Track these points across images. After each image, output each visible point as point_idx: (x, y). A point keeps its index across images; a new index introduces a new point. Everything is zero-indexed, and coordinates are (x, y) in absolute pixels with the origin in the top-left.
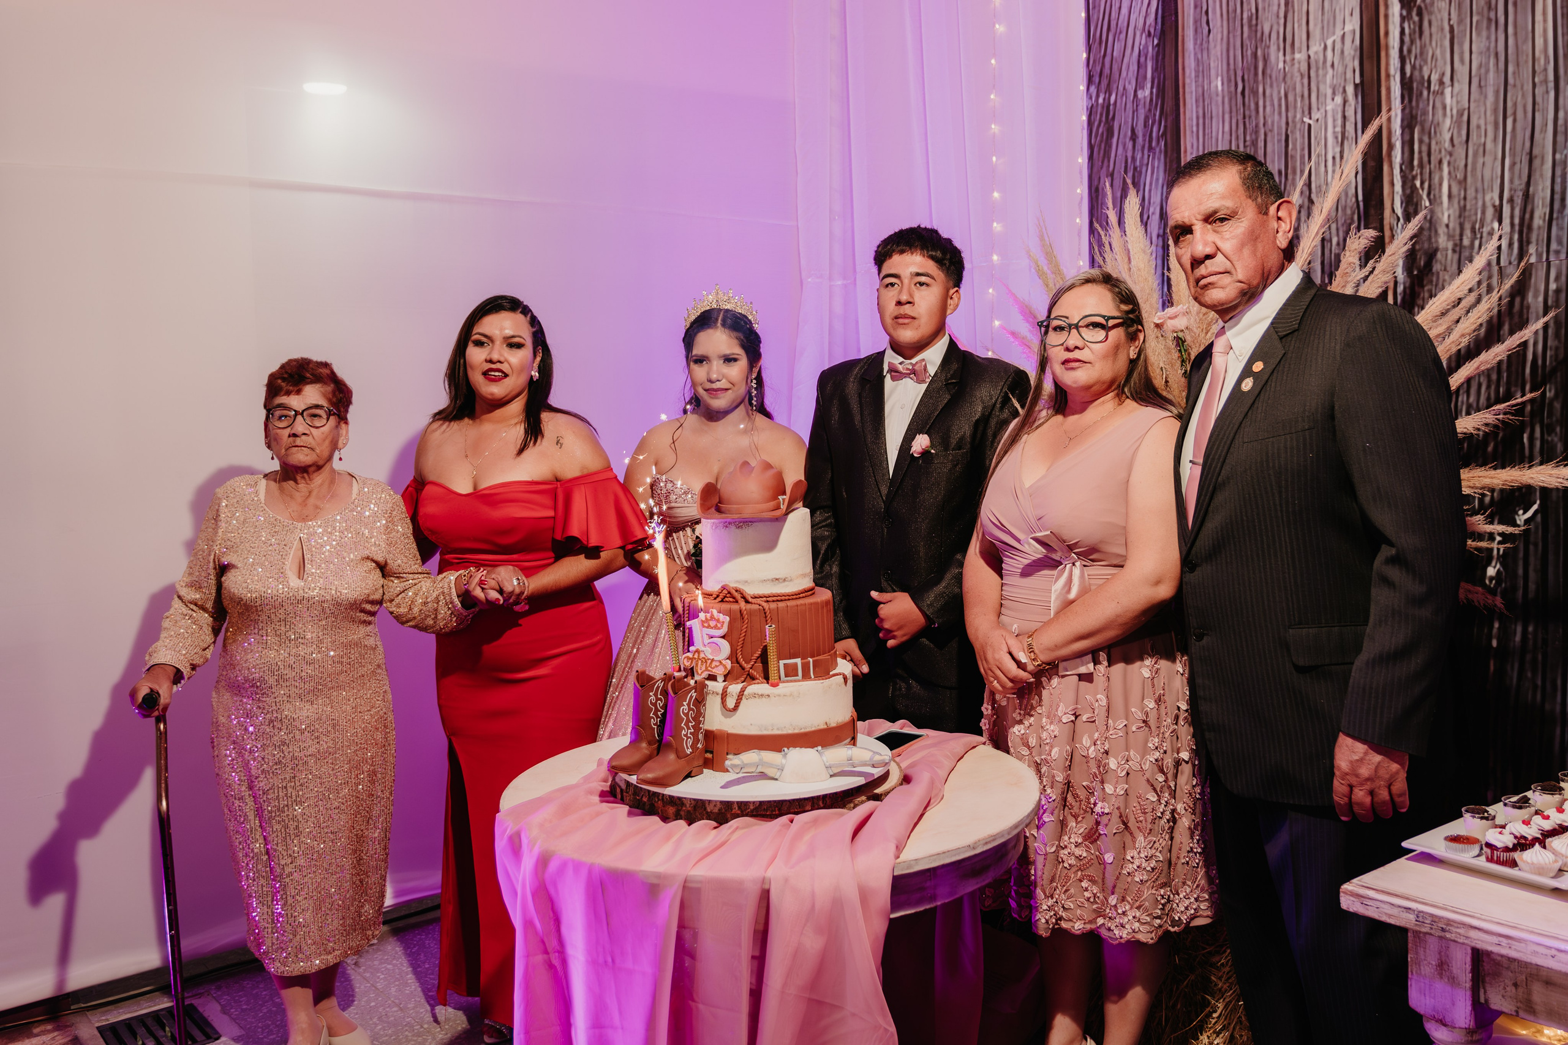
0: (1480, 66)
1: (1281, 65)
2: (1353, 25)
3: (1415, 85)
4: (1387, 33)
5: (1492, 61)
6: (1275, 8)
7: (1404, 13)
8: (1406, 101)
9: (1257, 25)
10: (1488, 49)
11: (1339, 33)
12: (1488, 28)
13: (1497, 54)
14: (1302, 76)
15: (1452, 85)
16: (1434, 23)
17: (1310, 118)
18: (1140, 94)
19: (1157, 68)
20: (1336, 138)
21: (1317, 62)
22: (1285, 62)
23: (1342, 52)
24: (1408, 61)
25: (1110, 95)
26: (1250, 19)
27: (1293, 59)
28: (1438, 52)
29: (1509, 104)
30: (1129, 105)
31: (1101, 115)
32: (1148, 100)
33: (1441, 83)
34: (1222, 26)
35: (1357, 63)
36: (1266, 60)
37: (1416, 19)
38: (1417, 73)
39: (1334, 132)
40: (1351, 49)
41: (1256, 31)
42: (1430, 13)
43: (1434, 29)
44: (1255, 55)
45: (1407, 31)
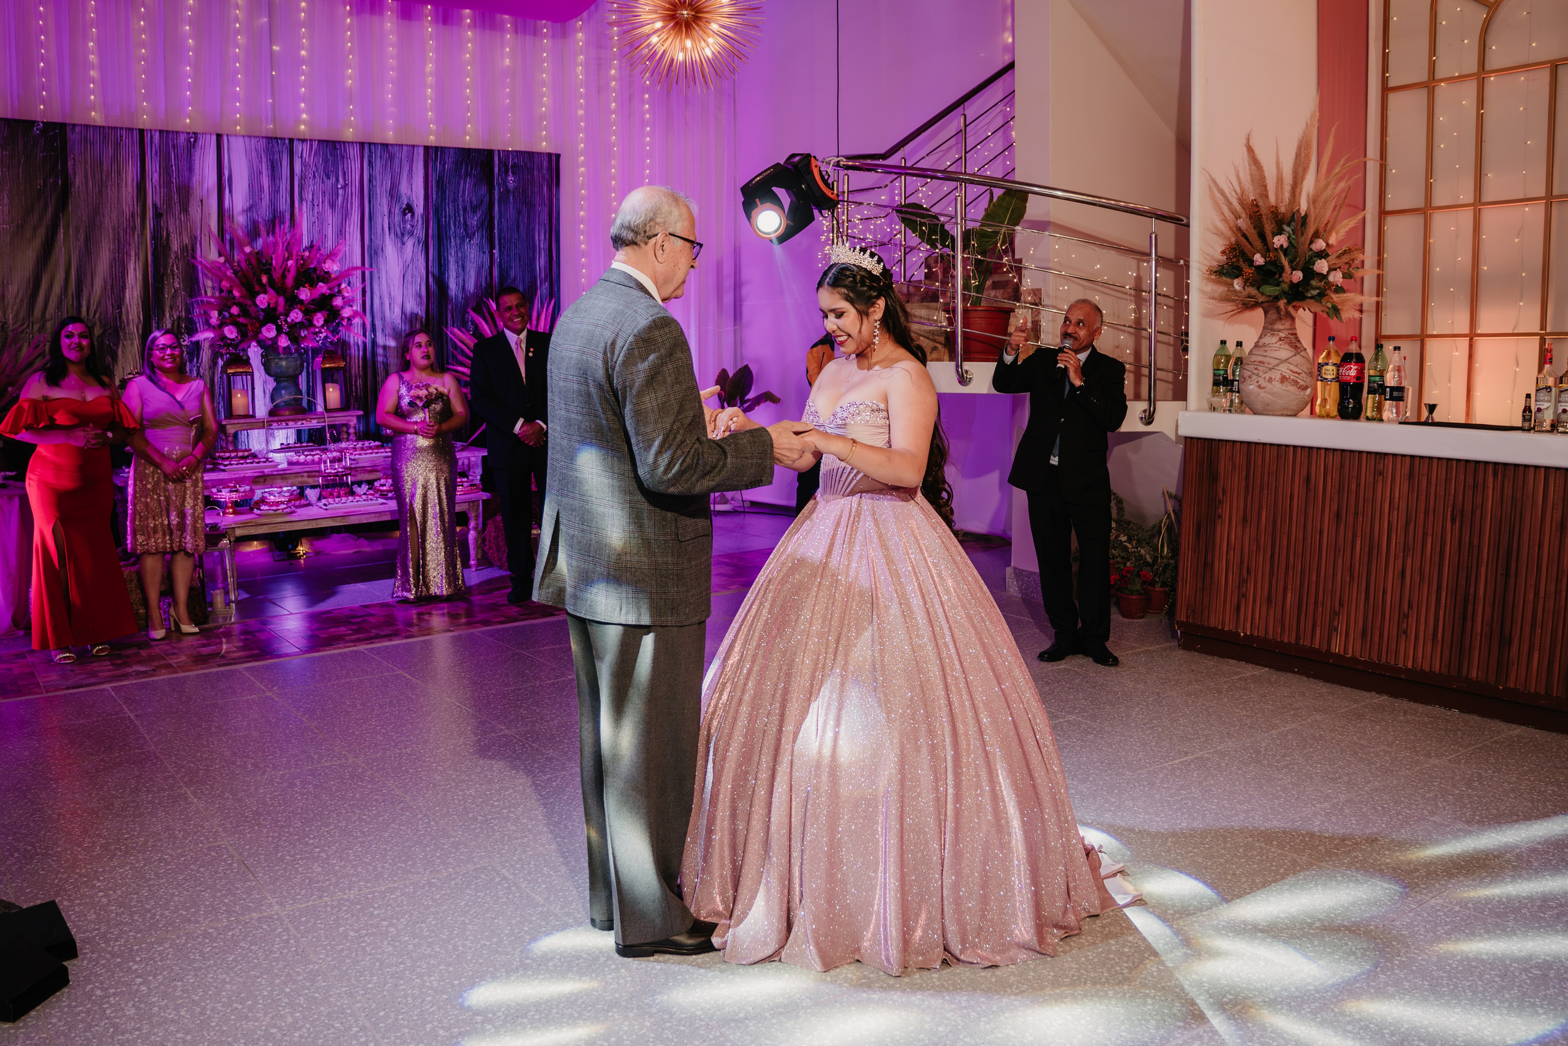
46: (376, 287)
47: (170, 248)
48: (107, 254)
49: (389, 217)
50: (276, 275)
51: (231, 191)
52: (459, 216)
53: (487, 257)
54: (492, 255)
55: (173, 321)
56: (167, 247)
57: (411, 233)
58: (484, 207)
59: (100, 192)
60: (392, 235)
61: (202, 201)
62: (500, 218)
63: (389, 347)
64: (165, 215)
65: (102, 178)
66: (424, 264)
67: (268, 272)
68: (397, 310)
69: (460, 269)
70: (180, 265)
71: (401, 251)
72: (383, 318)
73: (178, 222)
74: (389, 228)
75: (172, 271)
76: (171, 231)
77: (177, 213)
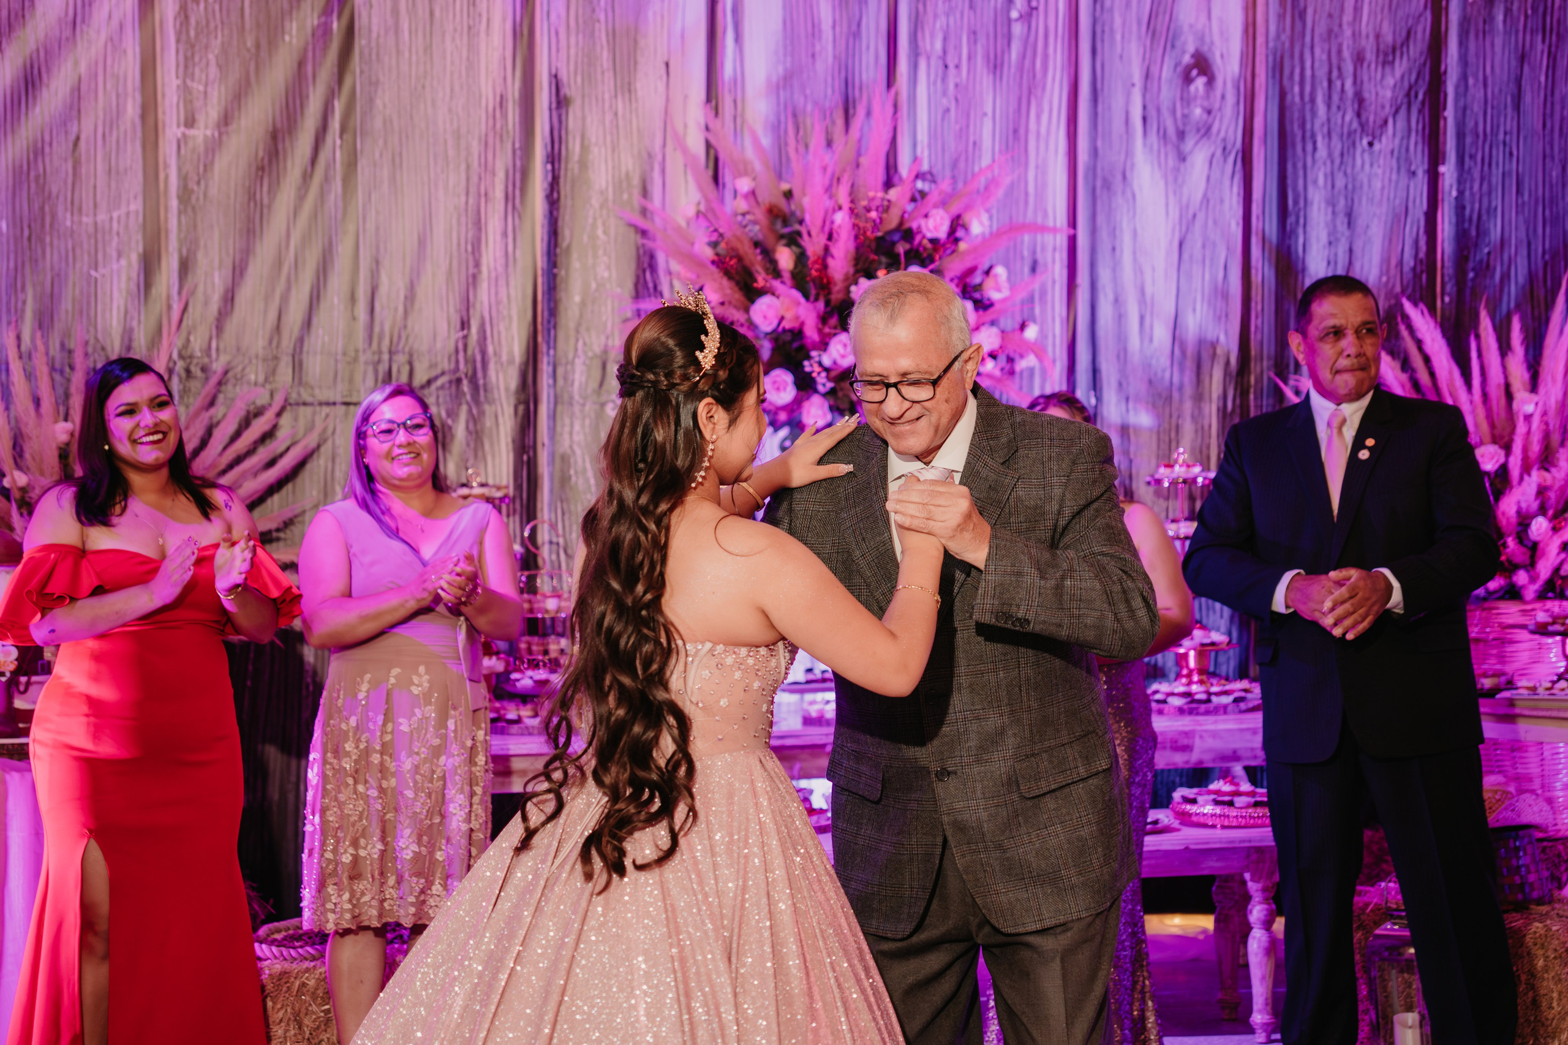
1: (68, 223)
2: (136, 206)
3: (190, 264)
4: (166, 220)
6: (63, 175)
7: (182, 207)
9: (44, 184)
11: (123, 210)
14: (89, 237)
16: (206, 221)
17: (97, 272)
21: (103, 228)
22: (72, 222)
23: (127, 225)
26: (37, 177)
27: (80, 222)
35: (140, 237)
36: (54, 215)
37: (191, 214)
38: (191, 255)
40: (136, 222)
41: (43, 191)
42: (202, 213)
43: (206, 226)
44: (42, 209)
45: (184, 222)
46: (1104, 275)
47: (588, 183)
49: (1145, 89)
50: (813, 246)
51: (738, 38)
52: (1341, 76)
53: (1419, 187)
54: (1434, 178)
57: (1205, 131)
58: (1418, 47)
59: (428, 49)
60: (1153, 138)
61: (667, 65)
62: (1464, 77)
63: (1137, 429)
64: (578, 101)
65: (432, 14)
66: (1239, 212)
67: (793, 240)
68: (1161, 334)
69: (1341, 220)
71: (1175, 177)
72: (1122, 354)
73: (608, 117)
74: (1145, 119)
75: (593, 237)
76: (593, 140)
77: (607, 96)
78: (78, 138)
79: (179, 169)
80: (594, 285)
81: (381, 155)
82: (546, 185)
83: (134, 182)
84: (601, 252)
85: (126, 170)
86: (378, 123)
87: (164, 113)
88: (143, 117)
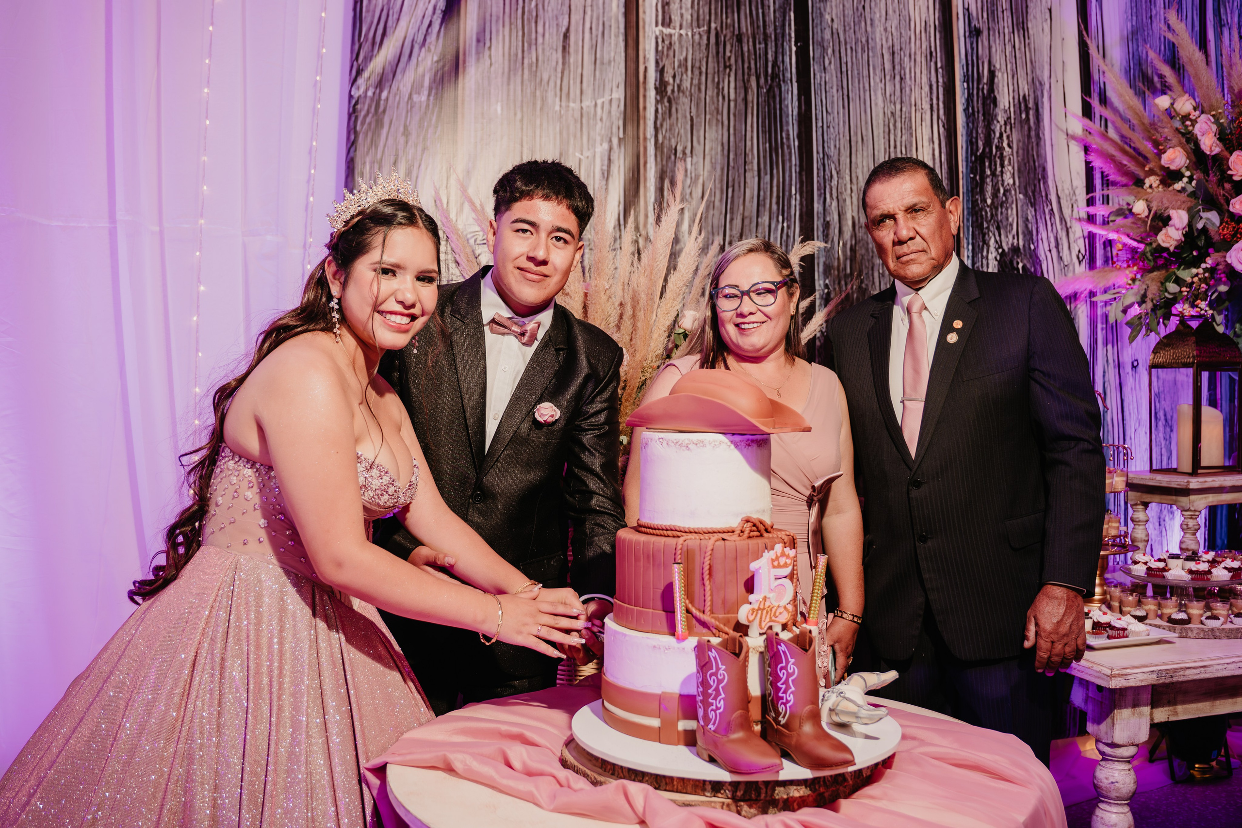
0: (711, 149)
1: (557, 108)
2: (619, 94)
3: (665, 150)
4: (645, 108)
5: (719, 148)
6: (554, 64)
7: (658, 98)
8: (659, 159)
9: (536, 71)
10: (717, 139)
11: (607, 98)
12: (717, 125)
13: (722, 144)
14: (575, 120)
15: (692, 157)
16: (680, 111)
17: (582, 154)
18: (415, 98)
19: (435, 81)
20: (603, 174)
21: (588, 113)
22: (561, 106)
23: (610, 112)
24: (660, 132)
25: (381, 91)
27: (568, 106)
28: (682, 131)
29: (730, 179)
30: (403, 105)
31: (370, 107)
32: (424, 105)
33: (684, 153)
34: (504, 63)
35: (621, 123)
36: (544, 100)
37: (667, 104)
38: (666, 142)
39: (602, 170)
40: (616, 111)
41: (536, 76)
42: (677, 103)
43: (680, 116)
45: (660, 110)
47: (995, 101)
48: (880, 101)
55: (1003, 254)
56: (990, 100)
61: (1050, 10)
64: (985, 33)
70: (1015, 137)
73: (1009, 48)
75: (1000, 148)
76: (998, 66)
77: (1006, 31)
78: (568, 30)
79: (657, 63)
80: (1002, 191)
81: (830, 63)
82: (964, 101)
83: (617, 73)
84: (1006, 162)
85: (610, 62)
86: (827, 35)
87: (644, 12)
88: (626, 15)
